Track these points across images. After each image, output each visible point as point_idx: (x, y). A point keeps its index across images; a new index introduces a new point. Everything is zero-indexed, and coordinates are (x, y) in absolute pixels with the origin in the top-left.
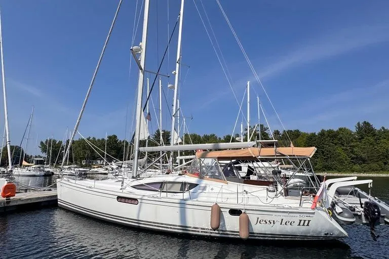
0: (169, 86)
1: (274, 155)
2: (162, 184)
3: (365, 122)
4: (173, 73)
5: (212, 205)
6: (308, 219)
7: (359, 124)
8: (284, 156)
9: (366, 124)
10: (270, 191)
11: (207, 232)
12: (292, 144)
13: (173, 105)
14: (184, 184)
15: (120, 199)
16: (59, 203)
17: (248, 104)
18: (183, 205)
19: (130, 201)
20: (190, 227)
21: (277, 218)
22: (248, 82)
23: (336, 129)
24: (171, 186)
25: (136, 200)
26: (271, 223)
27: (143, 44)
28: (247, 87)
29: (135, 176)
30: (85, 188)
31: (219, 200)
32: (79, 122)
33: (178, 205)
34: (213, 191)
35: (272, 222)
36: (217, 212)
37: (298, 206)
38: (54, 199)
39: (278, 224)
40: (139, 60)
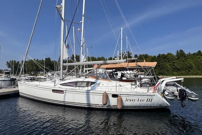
0: (79, 29)
1: (135, 66)
2: (76, 83)
3: (181, 50)
4: (81, 22)
5: (103, 92)
6: (152, 98)
7: (177, 51)
8: (140, 66)
10: (133, 85)
11: (100, 106)
12: (144, 61)
13: (81, 41)
14: (88, 83)
15: (54, 91)
16: (20, 94)
17: (122, 40)
18: (88, 93)
19: (59, 92)
20: (92, 104)
21: (136, 98)
22: (122, 28)
23: (166, 54)
24: (81, 84)
25: (62, 91)
26: (133, 101)
27: (63, 4)
28: (121, 31)
29: (61, 79)
30: (34, 86)
31: (107, 90)
32: (28, 50)
33: (85, 93)
34: (104, 86)
35: (134, 100)
36: (106, 96)
37: (147, 92)
38: (17, 92)
39: (136, 101)
40: (61, 13)
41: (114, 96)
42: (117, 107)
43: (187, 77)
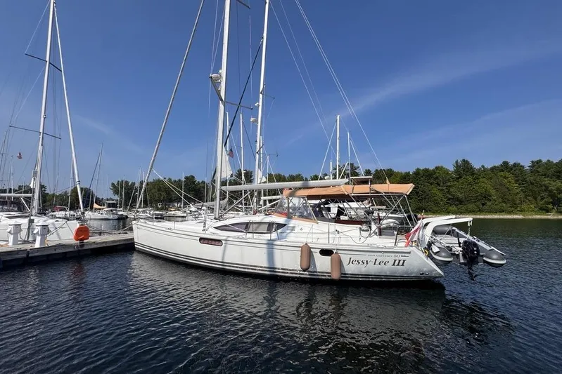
0: (252, 119)
1: (369, 192)
2: (247, 225)
3: (464, 160)
4: (256, 105)
5: (301, 245)
6: (404, 258)
7: (457, 162)
8: (378, 192)
9: (465, 162)
10: (363, 230)
11: (296, 274)
12: (387, 181)
13: (257, 141)
14: (270, 225)
15: (202, 240)
16: (136, 246)
17: (338, 140)
18: (270, 246)
19: (213, 242)
20: (279, 269)
21: (370, 258)
22: (338, 116)
23: (432, 168)
24: (258, 227)
25: (220, 241)
26: (363, 263)
27: (223, 71)
29: (217, 217)
31: (309, 240)
32: (154, 160)
33: (265, 246)
34: (303, 231)
35: (365, 262)
36: (307, 252)
37: (393, 245)
38: (130, 242)
39: (371, 264)
40: (219, 89)
41: (326, 252)
42: (330, 276)
43: (478, 217)
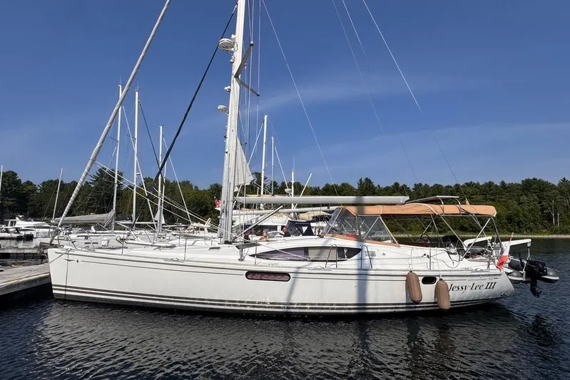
1: (459, 212)
2: (306, 250)
4: (226, 88)
6: (494, 281)
8: (468, 213)
10: (451, 254)
12: (467, 202)
13: (225, 137)
15: (251, 275)
18: (363, 277)
19: (271, 277)
21: (468, 282)
22: (266, 116)
25: (286, 274)
26: (462, 288)
30: (162, 261)
33: (355, 277)
34: (386, 257)
35: (464, 288)
37: (486, 267)
39: (469, 289)
40: (231, 61)
41: (428, 280)
42: (437, 306)
